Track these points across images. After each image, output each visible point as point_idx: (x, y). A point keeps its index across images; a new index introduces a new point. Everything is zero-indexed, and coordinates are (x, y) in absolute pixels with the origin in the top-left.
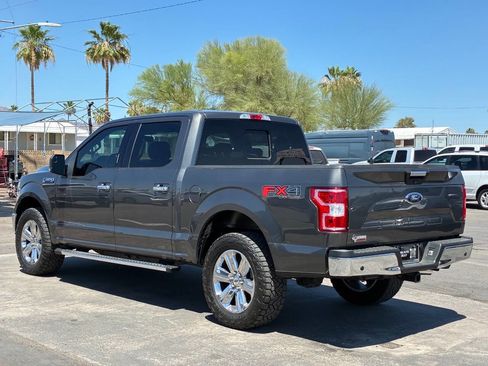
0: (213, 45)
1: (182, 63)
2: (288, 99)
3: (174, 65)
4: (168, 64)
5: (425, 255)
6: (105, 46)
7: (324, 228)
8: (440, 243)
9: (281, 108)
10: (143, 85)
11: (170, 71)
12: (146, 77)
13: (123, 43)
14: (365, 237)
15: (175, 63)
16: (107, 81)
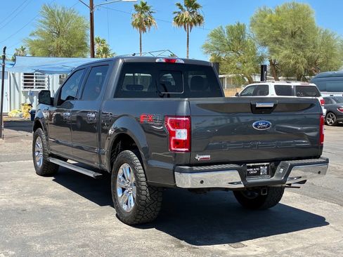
0: (262, 9)
1: (239, 24)
2: (314, 47)
3: (233, 25)
4: (229, 25)
5: (277, 172)
6: (186, 15)
7: (173, 149)
8: (289, 163)
9: (309, 54)
10: (211, 41)
11: (231, 30)
12: (213, 35)
13: (199, 11)
14: (209, 156)
15: (234, 24)
16: (188, 39)
